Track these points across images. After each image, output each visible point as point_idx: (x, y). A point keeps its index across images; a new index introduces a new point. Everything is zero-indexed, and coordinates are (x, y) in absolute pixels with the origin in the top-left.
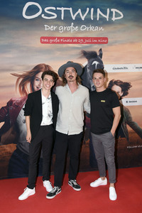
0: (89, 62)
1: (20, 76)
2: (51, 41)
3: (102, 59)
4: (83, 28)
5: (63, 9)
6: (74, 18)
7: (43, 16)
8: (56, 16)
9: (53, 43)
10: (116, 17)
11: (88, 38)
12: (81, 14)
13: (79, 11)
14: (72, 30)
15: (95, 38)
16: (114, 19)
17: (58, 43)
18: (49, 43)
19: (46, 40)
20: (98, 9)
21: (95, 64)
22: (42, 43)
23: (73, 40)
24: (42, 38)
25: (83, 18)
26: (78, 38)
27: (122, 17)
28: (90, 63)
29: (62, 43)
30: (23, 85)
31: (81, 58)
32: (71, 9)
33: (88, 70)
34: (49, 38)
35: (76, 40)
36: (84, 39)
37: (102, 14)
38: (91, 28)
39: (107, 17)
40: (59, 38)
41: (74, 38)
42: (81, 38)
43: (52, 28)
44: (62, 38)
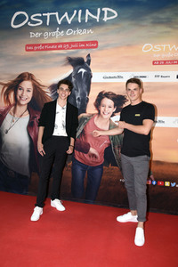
0: (74, 70)
1: (5, 85)
2: (36, 48)
4: (69, 32)
5: (48, 15)
6: (59, 22)
7: (29, 24)
8: (41, 22)
9: (37, 50)
10: (108, 16)
11: (74, 43)
12: (67, 18)
13: (66, 14)
14: (57, 36)
15: (82, 43)
16: (105, 19)
17: (42, 50)
18: (33, 50)
19: (31, 47)
20: (87, 10)
21: (81, 72)
22: (27, 50)
23: (58, 46)
24: (27, 45)
25: (69, 22)
26: (63, 44)
27: (116, 15)
28: (76, 71)
29: (47, 49)
30: (7, 94)
32: (57, 14)
33: (73, 79)
34: (33, 45)
35: (61, 46)
36: (70, 44)
37: (91, 15)
38: (78, 31)
39: (97, 18)
40: (43, 45)
41: (59, 44)
42: (66, 43)
43: (38, 35)
44: (46, 44)
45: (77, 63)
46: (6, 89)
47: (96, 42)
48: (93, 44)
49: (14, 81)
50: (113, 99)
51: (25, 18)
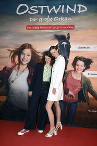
1: (12, 51)
4: (56, 19)
5: (42, 7)
6: (50, 12)
7: (29, 12)
8: (37, 11)
9: (35, 29)
10: (81, 10)
11: (59, 26)
12: (55, 10)
13: (54, 7)
14: (48, 21)
15: (64, 26)
16: (79, 11)
17: (38, 29)
18: (32, 29)
19: (30, 27)
20: (68, 6)
21: (64, 44)
22: (27, 29)
23: (48, 27)
24: (27, 26)
25: (56, 12)
26: (52, 26)
27: (86, 9)
28: (60, 43)
29: (41, 29)
30: (13, 57)
31: (53, 39)
32: (48, 7)
34: (32, 26)
35: (51, 27)
36: (56, 26)
37: (70, 9)
38: (62, 19)
39: (74, 11)
40: (38, 26)
41: (49, 26)
42: (54, 26)
43: (35, 19)
44: (41, 26)
45: (61, 38)
46: (12, 54)
47: (74, 26)
48: (72, 27)
49: (19, 49)
50: (84, 61)
51: (27, 8)
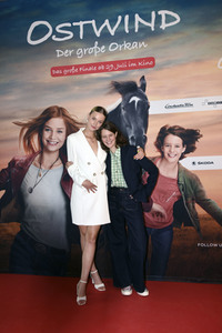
0: (124, 99)
1: (24, 126)
2: (66, 71)
3: (146, 93)
4: (113, 47)
5: (81, 24)
6: (98, 34)
7: (54, 38)
8: (72, 35)
9: (69, 74)
10: (166, 22)
11: (120, 62)
12: (109, 27)
13: (107, 22)
14: (96, 53)
15: (132, 61)
16: (164, 26)
17: (75, 74)
18: (62, 75)
19: (59, 71)
20: (137, 16)
21: (134, 102)
22: (53, 75)
23: (98, 67)
24: (53, 69)
25: (112, 32)
26: (105, 64)
27: (179, 20)
28: (126, 100)
29: (83, 73)
30: (28, 138)
31: (110, 93)
32: (93, 22)
33: (123, 112)
34: (62, 68)
35: (103, 67)
36: (115, 63)
37: (142, 21)
38: (126, 45)
39: (152, 25)
40: (76, 67)
41: (100, 64)
42: (109, 63)
43: (68, 53)
44: (81, 66)
45: (127, 89)
46: (25, 131)
47: (153, 59)
48: (149, 62)
49: (38, 120)
50: (180, 136)
